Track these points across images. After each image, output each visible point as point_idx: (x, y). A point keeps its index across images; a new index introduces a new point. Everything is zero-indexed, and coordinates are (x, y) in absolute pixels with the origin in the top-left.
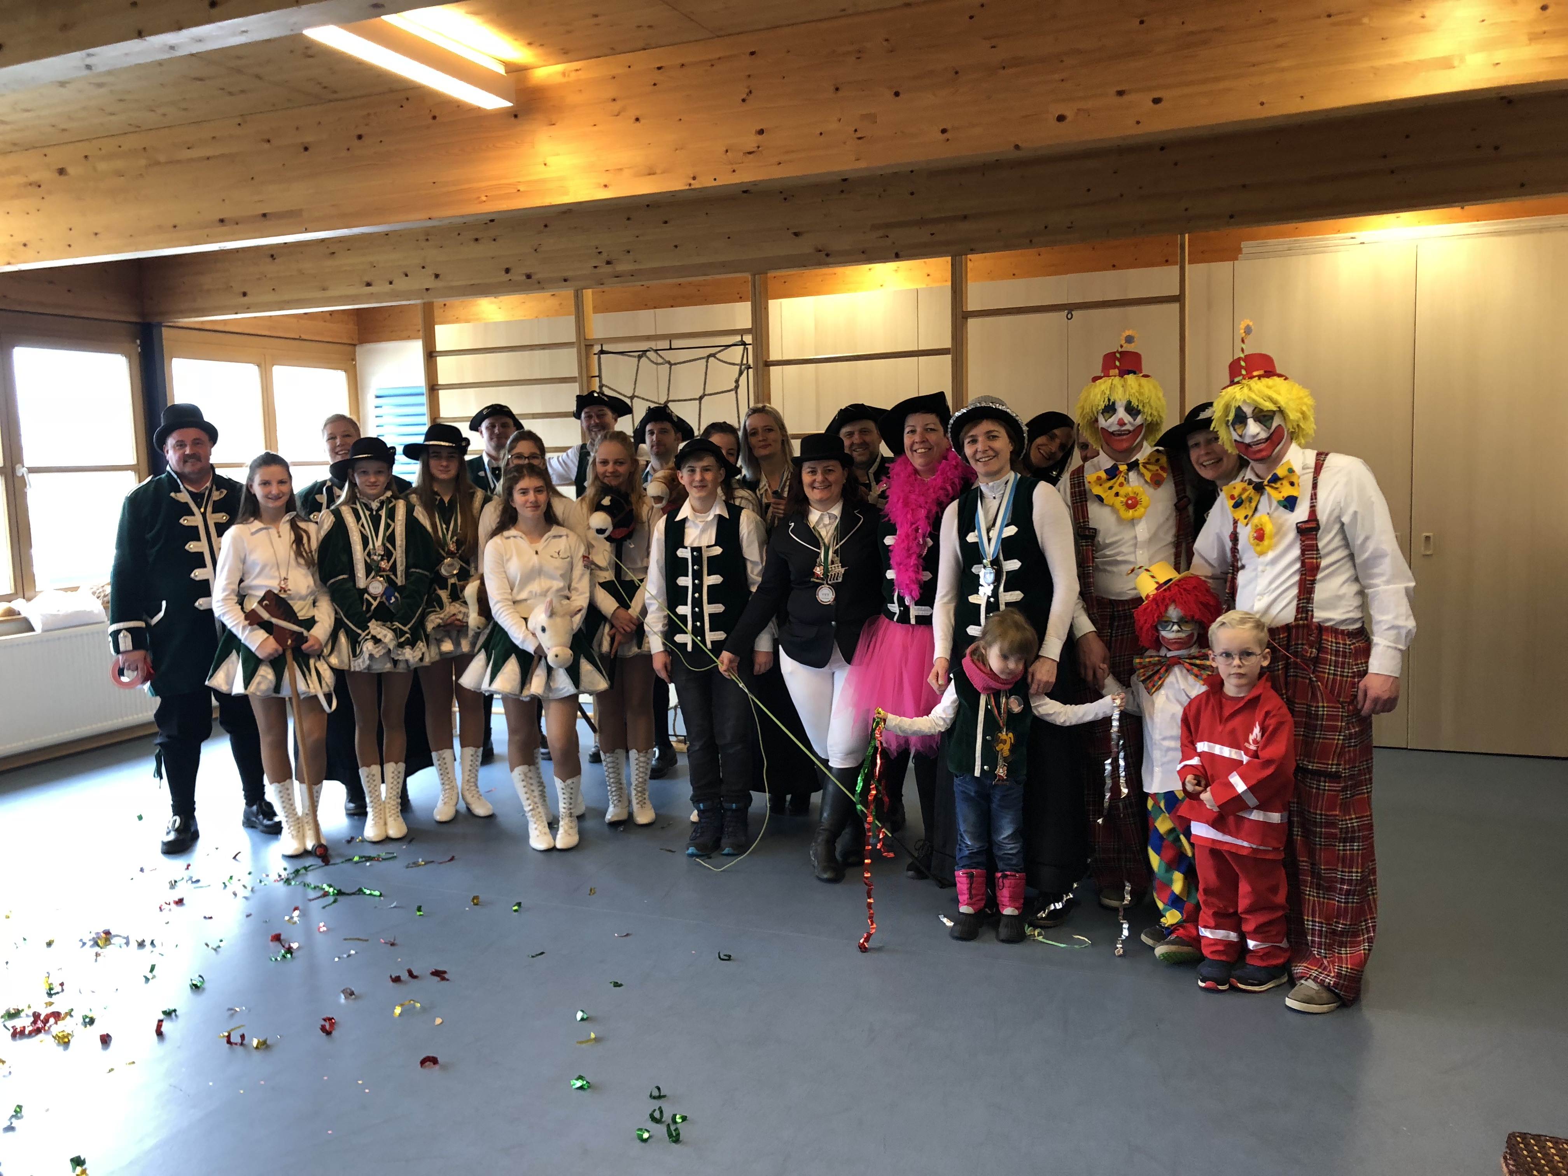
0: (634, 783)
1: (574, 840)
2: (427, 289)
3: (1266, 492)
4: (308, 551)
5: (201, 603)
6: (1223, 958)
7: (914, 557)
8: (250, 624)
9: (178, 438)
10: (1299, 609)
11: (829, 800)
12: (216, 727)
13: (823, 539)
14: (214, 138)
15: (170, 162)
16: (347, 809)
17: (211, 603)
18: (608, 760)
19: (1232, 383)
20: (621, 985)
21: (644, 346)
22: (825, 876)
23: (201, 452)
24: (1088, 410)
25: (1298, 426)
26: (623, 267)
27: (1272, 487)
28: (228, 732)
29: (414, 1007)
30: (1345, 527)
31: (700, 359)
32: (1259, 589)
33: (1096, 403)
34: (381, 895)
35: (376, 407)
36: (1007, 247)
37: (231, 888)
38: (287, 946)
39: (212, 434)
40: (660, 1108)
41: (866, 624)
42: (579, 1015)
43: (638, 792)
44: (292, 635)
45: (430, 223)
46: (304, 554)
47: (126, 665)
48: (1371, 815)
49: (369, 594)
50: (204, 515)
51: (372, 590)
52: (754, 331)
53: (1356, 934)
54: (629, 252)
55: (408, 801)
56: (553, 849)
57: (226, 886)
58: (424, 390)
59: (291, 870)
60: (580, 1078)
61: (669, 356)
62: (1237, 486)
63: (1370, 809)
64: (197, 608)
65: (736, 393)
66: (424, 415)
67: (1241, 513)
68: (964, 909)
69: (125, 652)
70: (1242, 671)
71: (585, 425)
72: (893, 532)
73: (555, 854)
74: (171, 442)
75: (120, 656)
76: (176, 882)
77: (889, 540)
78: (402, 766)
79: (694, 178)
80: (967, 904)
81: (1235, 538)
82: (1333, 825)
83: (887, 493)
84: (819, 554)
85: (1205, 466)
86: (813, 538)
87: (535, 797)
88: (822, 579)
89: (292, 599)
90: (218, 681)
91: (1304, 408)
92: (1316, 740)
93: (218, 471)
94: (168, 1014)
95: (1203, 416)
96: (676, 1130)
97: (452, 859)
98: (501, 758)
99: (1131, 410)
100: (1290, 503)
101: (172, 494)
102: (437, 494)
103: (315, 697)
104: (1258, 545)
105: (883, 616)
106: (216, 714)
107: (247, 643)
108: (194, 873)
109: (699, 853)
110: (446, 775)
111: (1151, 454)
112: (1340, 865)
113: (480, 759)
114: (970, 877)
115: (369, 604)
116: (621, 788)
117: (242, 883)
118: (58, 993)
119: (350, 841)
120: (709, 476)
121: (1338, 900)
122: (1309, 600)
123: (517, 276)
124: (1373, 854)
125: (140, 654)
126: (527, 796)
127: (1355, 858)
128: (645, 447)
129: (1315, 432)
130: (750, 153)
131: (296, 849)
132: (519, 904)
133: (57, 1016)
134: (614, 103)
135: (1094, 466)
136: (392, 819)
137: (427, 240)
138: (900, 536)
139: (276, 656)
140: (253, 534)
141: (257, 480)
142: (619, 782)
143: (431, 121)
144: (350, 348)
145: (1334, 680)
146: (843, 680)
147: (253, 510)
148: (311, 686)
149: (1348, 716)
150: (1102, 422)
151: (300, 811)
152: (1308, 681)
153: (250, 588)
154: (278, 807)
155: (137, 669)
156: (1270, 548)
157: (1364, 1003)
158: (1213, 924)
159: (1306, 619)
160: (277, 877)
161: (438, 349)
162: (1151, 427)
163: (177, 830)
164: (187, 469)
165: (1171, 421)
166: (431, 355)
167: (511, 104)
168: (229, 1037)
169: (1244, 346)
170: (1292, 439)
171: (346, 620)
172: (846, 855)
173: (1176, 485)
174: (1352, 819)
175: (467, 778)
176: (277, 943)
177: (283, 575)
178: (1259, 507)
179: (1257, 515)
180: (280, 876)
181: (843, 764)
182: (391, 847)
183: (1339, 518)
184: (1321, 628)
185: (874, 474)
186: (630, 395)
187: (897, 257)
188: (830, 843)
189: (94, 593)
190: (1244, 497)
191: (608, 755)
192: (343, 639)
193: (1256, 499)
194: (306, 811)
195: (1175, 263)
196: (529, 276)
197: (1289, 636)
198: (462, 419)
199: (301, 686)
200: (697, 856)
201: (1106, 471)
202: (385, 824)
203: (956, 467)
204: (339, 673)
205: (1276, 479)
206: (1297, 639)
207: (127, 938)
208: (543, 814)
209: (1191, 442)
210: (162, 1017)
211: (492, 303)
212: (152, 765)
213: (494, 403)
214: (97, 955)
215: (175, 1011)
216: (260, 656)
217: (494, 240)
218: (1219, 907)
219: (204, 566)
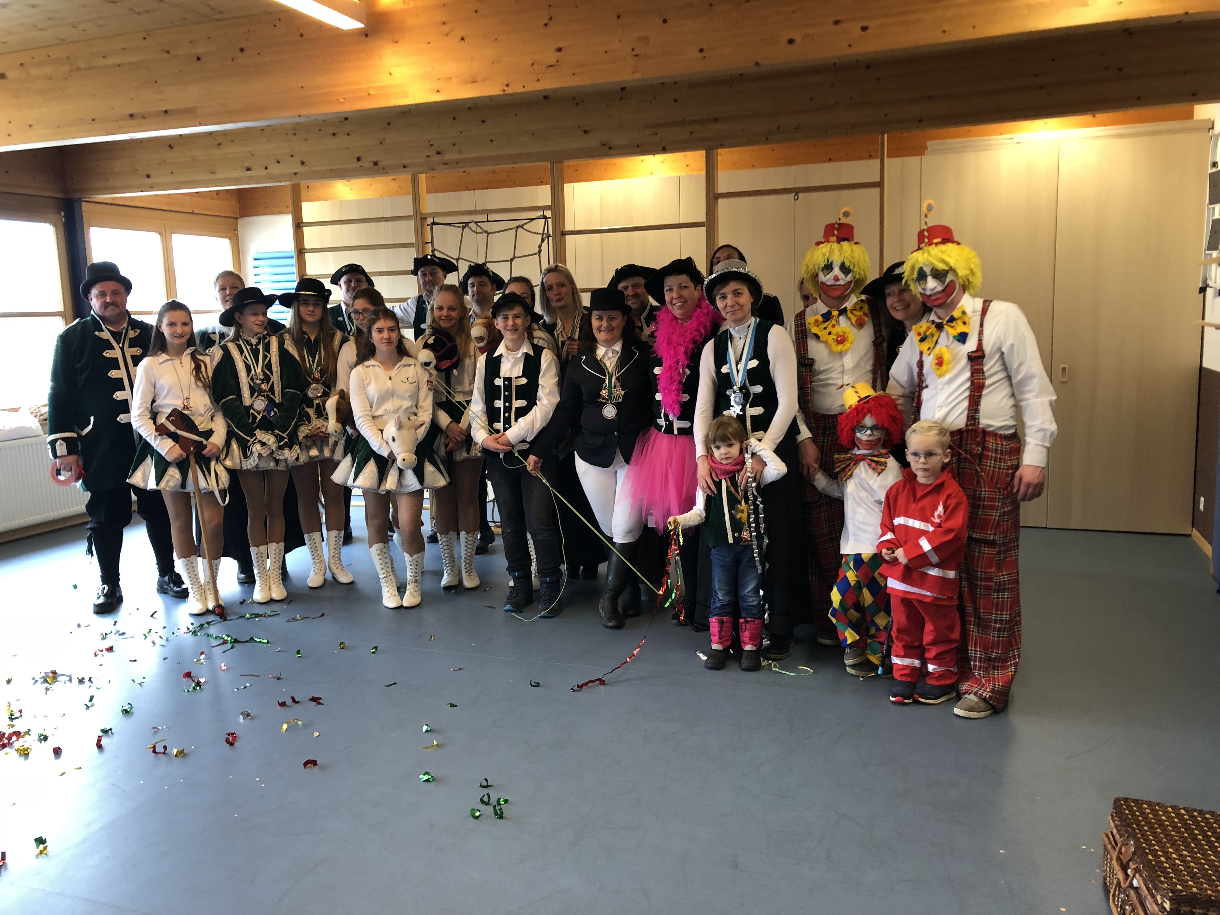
0: (463, 556)
1: (417, 600)
2: (295, 174)
3: (945, 330)
4: (206, 377)
5: (122, 418)
6: (909, 679)
7: (676, 383)
8: (160, 435)
9: (99, 289)
10: (969, 418)
11: (613, 567)
12: (135, 517)
13: (607, 369)
14: (123, 49)
15: (90, 68)
16: (239, 579)
17: (130, 418)
18: (443, 540)
19: (919, 249)
20: (456, 706)
21: (467, 219)
22: (610, 624)
23: (119, 300)
24: (811, 267)
25: (968, 280)
26: (450, 156)
27: (949, 326)
28: (144, 519)
29: (298, 724)
30: (1005, 356)
31: (511, 229)
32: (938, 403)
33: (818, 262)
34: (268, 642)
35: (255, 267)
36: (748, 143)
37: (150, 638)
38: (196, 681)
39: (127, 286)
40: (488, 794)
41: (641, 434)
42: (425, 728)
43: (467, 563)
44: (193, 444)
45: (299, 120)
46: (202, 379)
47: (62, 467)
48: (1018, 572)
49: (253, 410)
50: (122, 349)
51: (256, 406)
52: (553, 207)
53: (1005, 660)
54: (454, 144)
55: (287, 572)
56: (401, 607)
57: (146, 637)
58: (293, 254)
59: (196, 624)
60: (426, 773)
61: (486, 226)
62: (923, 326)
63: (1017, 568)
64: (118, 422)
65: (539, 256)
66: (294, 273)
67: (925, 346)
68: (715, 646)
69: (60, 457)
70: (925, 467)
71: (421, 282)
72: (660, 364)
73: (403, 610)
74: (94, 292)
75: (57, 460)
76: (106, 634)
77: (657, 371)
78: (282, 545)
79: (507, 86)
80: (717, 643)
81: (921, 364)
82: (991, 580)
83: (656, 334)
84: (605, 380)
85: (897, 310)
86: (600, 368)
87: (388, 567)
88: (607, 400)
89: (193, 415)
90: (136, 479)
91: (972, 266)
92: (979, 516)
93: (132, 316)
94: (105, 732)
95: (897, 271)
96: (501, 809)
97: (323, 615)
98: (360, 540)
99: (845, 269)
100: (962, 338)
101: (96, 333)
102: (305, 333)
103: (212, 493)
104: (938, 369)
105: (653, 428)
106: (135, 507)
107: (158, 450)
108: (120, 627)
109: (514, 609)
110: (316, 552)
111: (856, 303)
112: (994, 610)
113: (342, 540)
114: (721, 622)
115: (254, 417)
116: (454, 561)
117: (158, 634)
118: (17, 718)
119: (243, 602)
120: (519, 321)
121: (993, 636)
122: (977, 411)
123: (367, 163)
124: (1019, 601)
125: (73, 458)
126: (382, 566)
127: (1005, 605)
128: (468, 298)
129: (982, 283)
130: (551, 66)
131: (200, 609)
132: (376, 648)
133: (18, 734)
134: (445, 26)
135: (813, 311)
136: (275, 585)
137: (295, 134)
138: (665, 368)
139: (181, 459)
140: (161, 364)
141: (165, 321)
142: (452, 557)
143: (298, 37)
144: (232, 221)
145: (994, 472)
146: (624, 477)
147: (162, 346)
148: (210, 483)
149: (1003, 499)
150: (822, 278)
151: (202, 579)
152: (974, 472)
153: (160, 406)
154: (185, 577)
155: (71, 470)
156: (947, 371)
157: (1010, 710)
158: (902, 653)
159: (974, 425)
160: (186, 630)
161: (304, 221)
162: (858, 282)
163: (105, 595)
164: (107, 314)
165: (873, 275)
166: (298, 226)
167: (362, 26)
168: (154, 747)
169: (927, 220)
170: (964, 291)
171: (237, 430)
172: (626, 608)
173: (875, 326)
174: (1003, 575)
175: (332, 554)
176: (188, 679)
177: (186, 396)
178: (940, 341)
179: (937, 347)
180: (188, 629)
181: (624, 540)
182: (275, 607)
183: (999, 349)
184: (985, 432)
185: (646, 319)
186: (456, 257)
187: (664, 150)
188: (614, 600)
189: (32, 413)
190: (928, 333)
191: (443, 536)
192: (234, 446)
193: (936, 335)
194: (208, 580)
195: (877, 158)
196: (376, 164)
197: (961, 439)
198: (325, 276)
199: (202, 483)
200: (512, 611)
201: (823, 315)
202: (270, 589)
203: (708, 314)
204: (231, 472)
205: (952, 319)
206: (967, 440)
207: (70, 676)
208: (393, 581)
209: (887, 292)
210: (101, 734)
211: (345, 185)
212: (84, 546)
213: (351, 263)
214: (47, 689)
215: (111, 729)
216: (168, 460)
217: (348, 135)
218: (907, 642)
219: (124, 389)
